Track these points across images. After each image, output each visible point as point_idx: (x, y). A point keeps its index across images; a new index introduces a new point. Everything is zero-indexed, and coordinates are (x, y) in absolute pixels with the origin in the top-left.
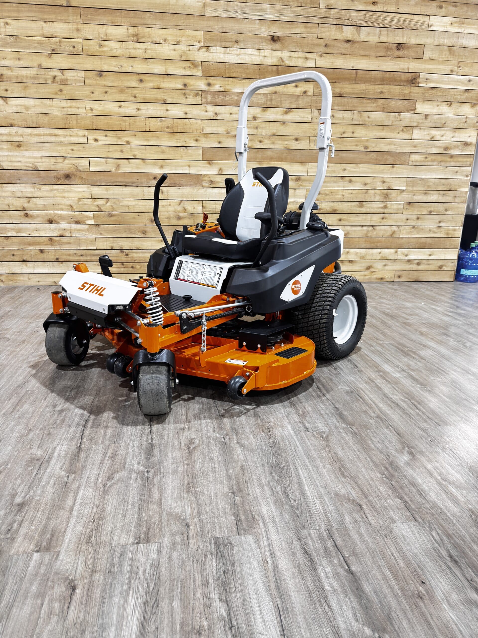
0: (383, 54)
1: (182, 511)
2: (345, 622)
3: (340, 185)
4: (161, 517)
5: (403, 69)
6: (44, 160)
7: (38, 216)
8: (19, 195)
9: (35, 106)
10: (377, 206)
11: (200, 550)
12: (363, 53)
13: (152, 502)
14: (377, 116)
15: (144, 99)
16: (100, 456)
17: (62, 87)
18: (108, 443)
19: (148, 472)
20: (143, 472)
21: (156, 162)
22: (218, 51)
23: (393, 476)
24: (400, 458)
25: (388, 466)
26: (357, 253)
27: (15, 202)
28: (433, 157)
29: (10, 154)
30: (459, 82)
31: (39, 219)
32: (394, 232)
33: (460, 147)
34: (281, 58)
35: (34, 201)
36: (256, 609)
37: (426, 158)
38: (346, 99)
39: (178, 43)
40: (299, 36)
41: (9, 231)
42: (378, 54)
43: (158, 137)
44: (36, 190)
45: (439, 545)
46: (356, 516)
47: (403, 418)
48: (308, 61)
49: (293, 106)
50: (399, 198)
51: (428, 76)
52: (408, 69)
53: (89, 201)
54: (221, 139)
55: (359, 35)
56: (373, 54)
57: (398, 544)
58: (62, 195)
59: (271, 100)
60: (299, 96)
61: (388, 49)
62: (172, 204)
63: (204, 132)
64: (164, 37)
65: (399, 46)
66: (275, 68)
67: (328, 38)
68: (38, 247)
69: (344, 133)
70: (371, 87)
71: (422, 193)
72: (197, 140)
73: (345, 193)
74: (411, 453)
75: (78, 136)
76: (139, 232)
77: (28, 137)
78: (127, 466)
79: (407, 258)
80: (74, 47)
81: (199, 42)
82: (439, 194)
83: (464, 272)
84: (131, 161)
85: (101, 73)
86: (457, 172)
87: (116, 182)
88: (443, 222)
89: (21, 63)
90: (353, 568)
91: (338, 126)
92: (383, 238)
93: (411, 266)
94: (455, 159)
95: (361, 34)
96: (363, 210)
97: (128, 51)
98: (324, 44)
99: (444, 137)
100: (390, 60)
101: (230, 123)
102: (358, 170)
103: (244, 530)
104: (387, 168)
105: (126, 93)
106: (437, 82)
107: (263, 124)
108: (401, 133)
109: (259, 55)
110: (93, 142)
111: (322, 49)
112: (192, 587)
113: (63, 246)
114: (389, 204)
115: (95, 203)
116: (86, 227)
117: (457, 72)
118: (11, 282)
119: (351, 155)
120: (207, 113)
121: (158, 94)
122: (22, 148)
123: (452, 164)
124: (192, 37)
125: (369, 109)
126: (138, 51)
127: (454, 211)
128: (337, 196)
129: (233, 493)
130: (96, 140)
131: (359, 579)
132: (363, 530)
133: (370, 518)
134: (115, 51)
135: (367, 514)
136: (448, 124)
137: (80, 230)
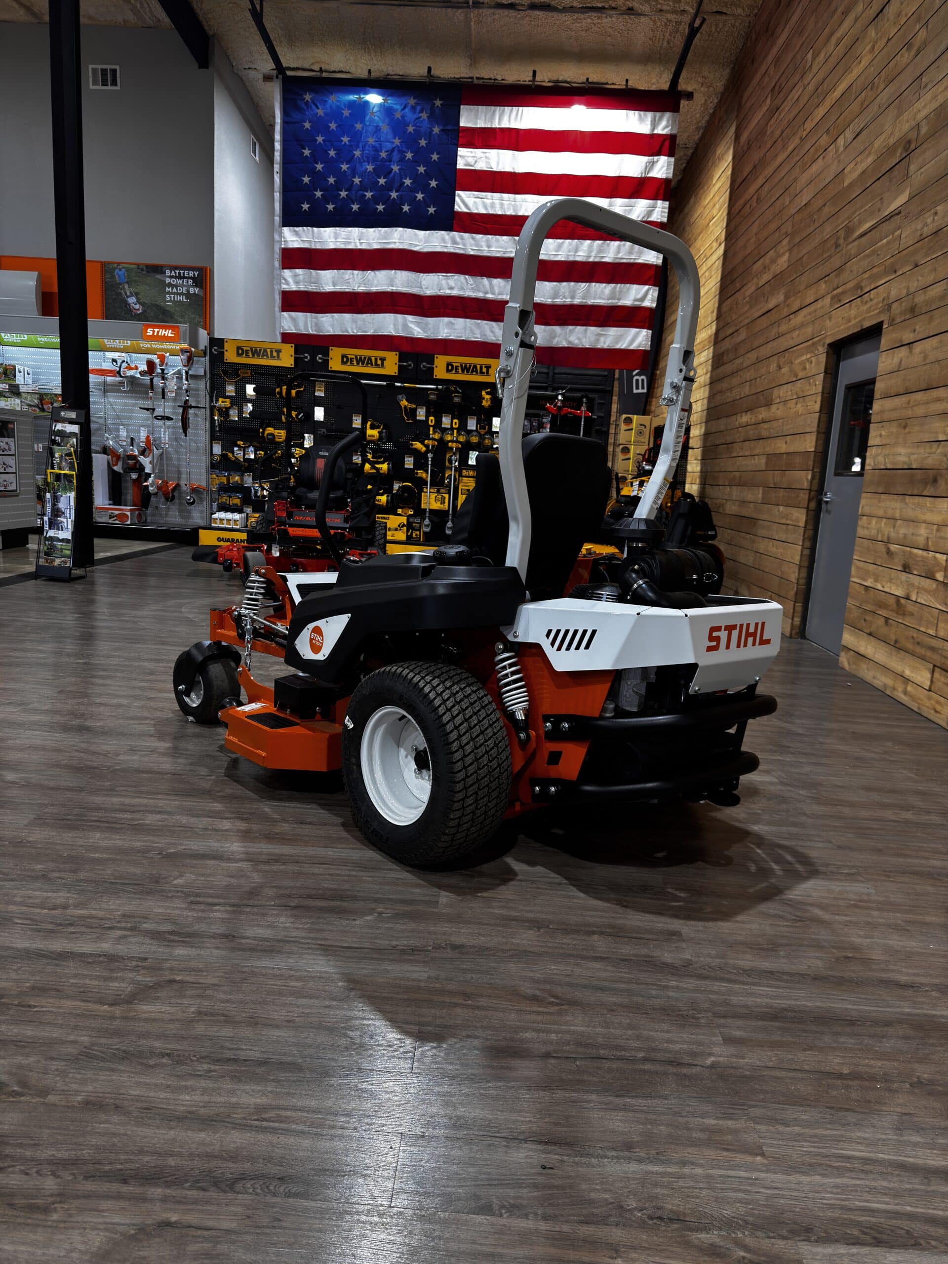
6: (921, 450)
7: (897, 555)
8: (890, 514)
41: (870, 578)
44: (903, 505)
58: (923, 518)
68: (886, 614)
113: (906, 618)
118: (855, 667)
122: (908, 430)
137: (928, 591)
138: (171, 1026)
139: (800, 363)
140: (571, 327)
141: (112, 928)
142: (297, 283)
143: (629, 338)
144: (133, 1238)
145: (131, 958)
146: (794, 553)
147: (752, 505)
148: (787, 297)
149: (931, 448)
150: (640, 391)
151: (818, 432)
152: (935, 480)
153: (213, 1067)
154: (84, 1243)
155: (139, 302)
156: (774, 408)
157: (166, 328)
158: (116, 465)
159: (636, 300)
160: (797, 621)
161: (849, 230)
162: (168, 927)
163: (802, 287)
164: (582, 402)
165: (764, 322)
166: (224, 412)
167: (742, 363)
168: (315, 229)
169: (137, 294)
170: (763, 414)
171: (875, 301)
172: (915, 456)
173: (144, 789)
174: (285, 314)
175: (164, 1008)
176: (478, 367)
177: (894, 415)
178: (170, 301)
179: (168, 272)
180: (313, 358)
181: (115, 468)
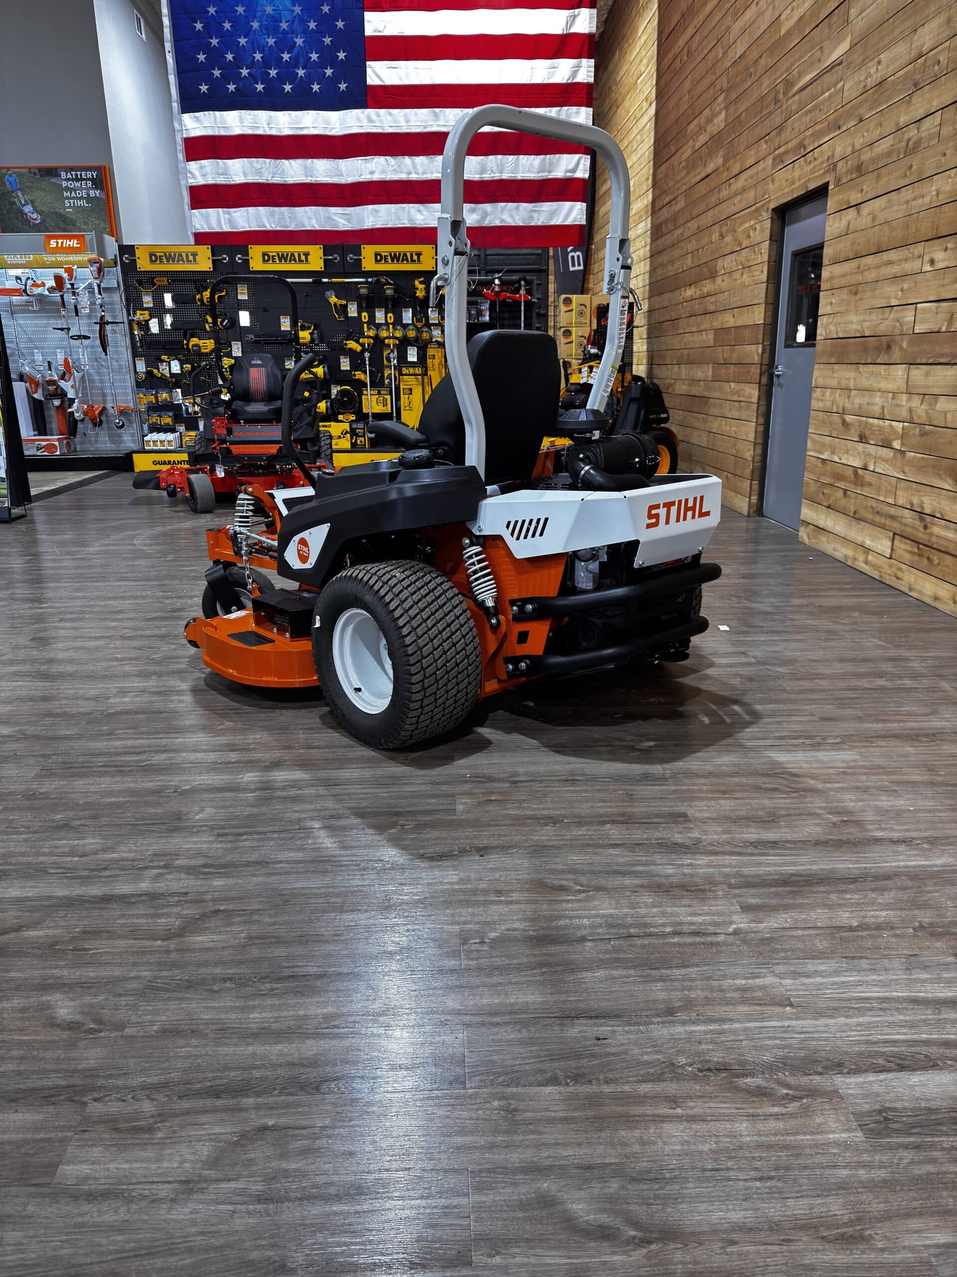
6: (873, 317)
7: (853, 425)
8: (844, 384)
17: (913, 159)
35: (854, 395)
41: (826, 451)
53: (903, 399)
58: (878, 386)
68: (844, 486)
75: (914, 258)
110: (927, 267)
113: (864, 489)
116: (893, 454)
137: (885, 461)
138: (226, 953)
139: (744, 231)
140: (503, 204)
141: (146, 868)
142: (204, 175)
143: (564, 212)
144: (236, 1144)
145: (173, 894)
146: (749, 431)
147: (702, 383)
148: (726, 160)
149: (883, 313)
150: (577, 268)
151: (766, 303)
152: (889, 347)
153: (275, 986)
154: (193, 1153)
155: (35, 210)
156: (719, 280)
157: (70, 238)
158: (36, 392)
159: (567, 171)
160: (754, 499)
161: (789, 84)
162: (200, 861)
163: (742, 148)
164: (520, 286)
165: (703, 188)
166: (144, 326)
167: (682, 234)
168: (217, 113)
169: (32, 202)
170: (708, 286)
171: (820, 161)
172: (867, 323)
173: (143, 729)
174: (194, 211)
175: (215, 937)
176: (409, 255)
177: (843, 281)
178: (70, 207)
179: (63, 174)
180: (232, 259)
181: (35, 396)
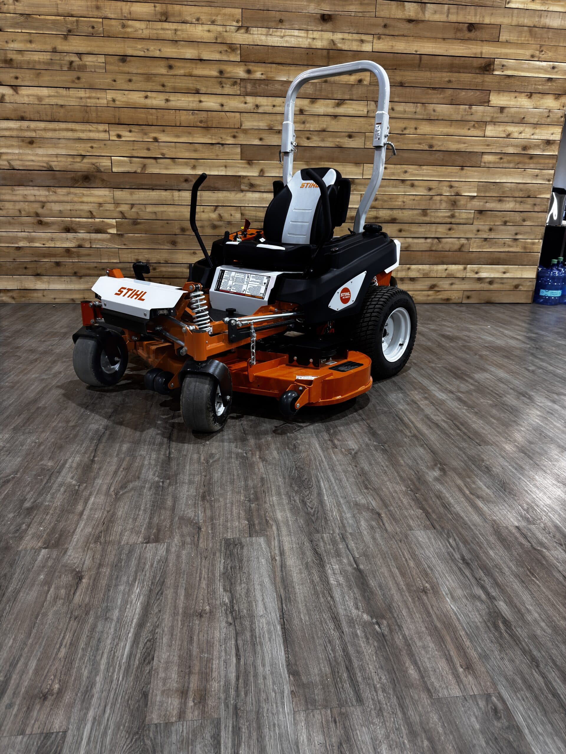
0: (452, 35)
1: (195, 516)
2: (345, 610)
3: (400, 189)
4: (172, 521)
5: (476, 54)
6: (59, 159)
7: (53, 223)
8: (32, 198)
9: (49, 96)
10: (443, 214)
11: (209, 549)
12: (428, 35)
13: (165, 508)
14: (443, 109)
15: (174, 88)
16: (113, 468)
17: (80, 74)
18: (123, 456)
19: (163, 482)
20: (158, 482)
21: (187, 162)
22: (259, 33)
23: (418, 489)
24: (430, 473)
25: (415, 480)
26: (420, 269)
27: (27, 207)
28: (509, 158)
29: (21, 151)
30: (541, 69)
31: (55, 227)
32: (462, 245)
33: (541, 147)
34: (333, 41)
35: (48, 205)
36: (259, 597)
37: (501, 159)
38: (408, 90)
39: (213, 22)
40: (353, 14)
41: (21, 241)
42: (446, 36)
43: (190, 133)
44: (51, 193)
45: (454, 549)
46: (374, 523)
47: (441, 438)
48: (364, 45)
49: (347, 97)
50: (469, 205)
51: (505, 62)
52: (481, 53)
53: (111, 207)
54: (263, 136)
55: (424, 13)
56: (440, 36)
57: (411, 548)
58: (80, 200)
59: (321, 90)
60: (353, 85)
61: (458, 30)
62: (205, 210)
63: (243, 127)
64: (198, 15)
65: (471, 27)
66: (325, 52)
67: (388, 16)
68: (54, 260)
69: (405, 129)
70: (438, 75)
71: (496, 200)
72: (234, 137)
73: (406, 199)
74: (442, 470)
75: (99, 131)
76: (168, 242)
77: (41, 132)
78: (142, 476)
79: (477, 276)
80: (93, 27)
81: (238, 22)
82: (516, 201)
83: (544, 293)
84: (159, 160)
85: (124, 58)
86: (537, 176)
87: (142, 185)
88: (521, 234)
89: (33, 46)
90: (361, 567)
91: (398, 120)
92: (450, 253)
93: (482, 285)
94: (535, 161)
95: (427, 12)
96: (427, 219)
97: (155, 32)
98: (383, 24)
99: (523, 134)
100: (460, 43)
101: (273, 117)
102: (421, 172)
103: (256, 532)
104: (455, 171)
105: (153, 82)
106: (515, 70)
107: (311, 119)
108: (472, 129)
109: (307, 37)
110: (115, 138)
111: (380, 30)
112: (198, 579)
113: (82, 258)
114: (457, 213)
115: (118, 209)
116: (108, 236)
117: (539, 58)
118: (23, 299)
119: (413, 155)
120: (246, 105)
121: (190, 83)
122: (34, 145)
123: (532, 166)
124: (230, 15)
125: (435, 101)
126: (167, 32)
127: (533, 222)
128: (397, 203)
129: (249, 501)
130: (119, 136)
131: (366, 576)
132: (378, 536)
133: (387, 525)
134: (140, 32)
135: (385, 521)
136: (528, 119)
137: (102, 240)
149: (74, 158)
152: (88, 178)
172: (56, 163)
